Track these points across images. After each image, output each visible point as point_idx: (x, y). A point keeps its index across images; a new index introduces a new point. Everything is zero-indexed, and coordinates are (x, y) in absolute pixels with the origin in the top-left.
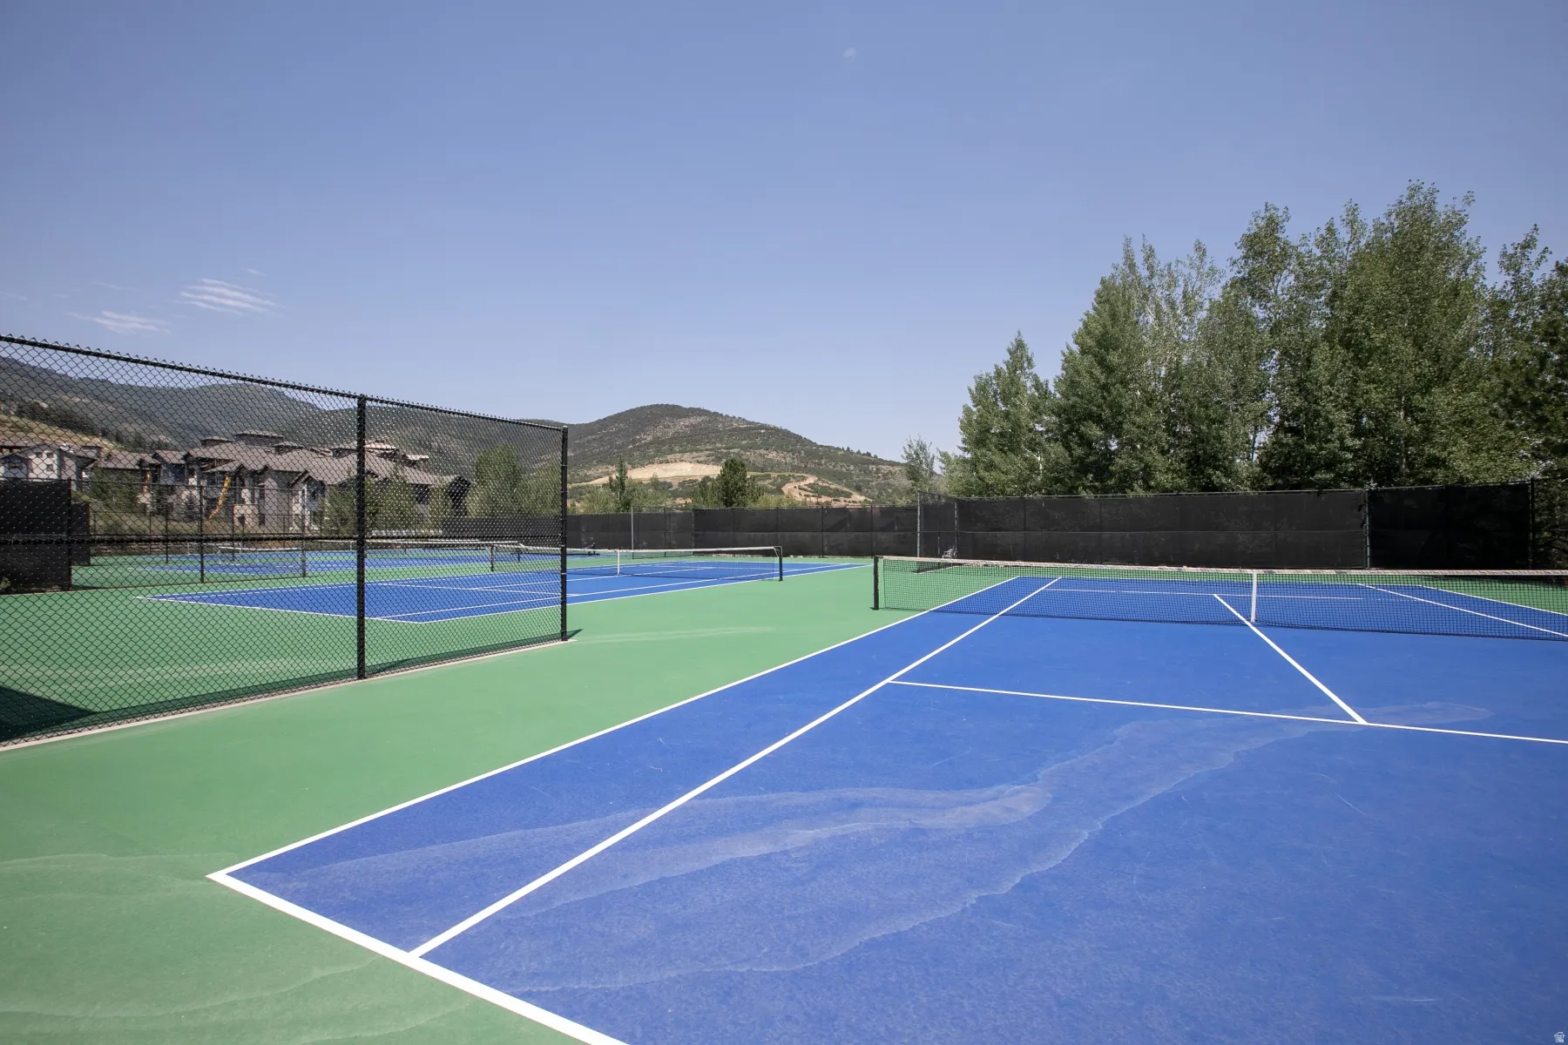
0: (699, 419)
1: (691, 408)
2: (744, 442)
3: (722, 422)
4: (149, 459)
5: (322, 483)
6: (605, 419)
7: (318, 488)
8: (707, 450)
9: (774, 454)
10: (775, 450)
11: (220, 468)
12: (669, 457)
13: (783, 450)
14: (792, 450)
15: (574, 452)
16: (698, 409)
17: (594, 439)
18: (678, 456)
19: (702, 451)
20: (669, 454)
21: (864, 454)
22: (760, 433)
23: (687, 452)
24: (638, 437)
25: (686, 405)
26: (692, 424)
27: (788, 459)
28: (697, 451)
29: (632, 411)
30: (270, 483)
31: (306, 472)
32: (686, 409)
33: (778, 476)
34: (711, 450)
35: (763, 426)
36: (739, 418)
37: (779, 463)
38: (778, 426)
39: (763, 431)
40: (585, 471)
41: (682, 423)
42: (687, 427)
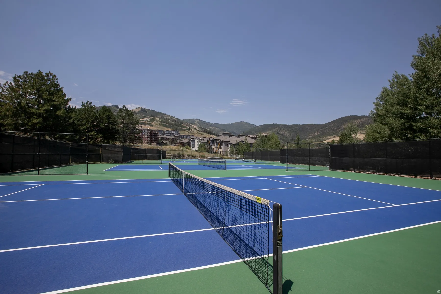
0: (364, 119)
1: (361, 116)
6: (330, 122)
7: (231, 145)
8: (366, 129)
11: (218, 141)
15: (320, 133)
17: (327, 129)
19: (364, 130)
24: (341, 127)
25: (359, 115)
26: (362, 121)
28: (362, 130)
29: (339, 118)
30: (224, 144)
40: (322, 138)
41: (358, 121)
42: (360, 122)
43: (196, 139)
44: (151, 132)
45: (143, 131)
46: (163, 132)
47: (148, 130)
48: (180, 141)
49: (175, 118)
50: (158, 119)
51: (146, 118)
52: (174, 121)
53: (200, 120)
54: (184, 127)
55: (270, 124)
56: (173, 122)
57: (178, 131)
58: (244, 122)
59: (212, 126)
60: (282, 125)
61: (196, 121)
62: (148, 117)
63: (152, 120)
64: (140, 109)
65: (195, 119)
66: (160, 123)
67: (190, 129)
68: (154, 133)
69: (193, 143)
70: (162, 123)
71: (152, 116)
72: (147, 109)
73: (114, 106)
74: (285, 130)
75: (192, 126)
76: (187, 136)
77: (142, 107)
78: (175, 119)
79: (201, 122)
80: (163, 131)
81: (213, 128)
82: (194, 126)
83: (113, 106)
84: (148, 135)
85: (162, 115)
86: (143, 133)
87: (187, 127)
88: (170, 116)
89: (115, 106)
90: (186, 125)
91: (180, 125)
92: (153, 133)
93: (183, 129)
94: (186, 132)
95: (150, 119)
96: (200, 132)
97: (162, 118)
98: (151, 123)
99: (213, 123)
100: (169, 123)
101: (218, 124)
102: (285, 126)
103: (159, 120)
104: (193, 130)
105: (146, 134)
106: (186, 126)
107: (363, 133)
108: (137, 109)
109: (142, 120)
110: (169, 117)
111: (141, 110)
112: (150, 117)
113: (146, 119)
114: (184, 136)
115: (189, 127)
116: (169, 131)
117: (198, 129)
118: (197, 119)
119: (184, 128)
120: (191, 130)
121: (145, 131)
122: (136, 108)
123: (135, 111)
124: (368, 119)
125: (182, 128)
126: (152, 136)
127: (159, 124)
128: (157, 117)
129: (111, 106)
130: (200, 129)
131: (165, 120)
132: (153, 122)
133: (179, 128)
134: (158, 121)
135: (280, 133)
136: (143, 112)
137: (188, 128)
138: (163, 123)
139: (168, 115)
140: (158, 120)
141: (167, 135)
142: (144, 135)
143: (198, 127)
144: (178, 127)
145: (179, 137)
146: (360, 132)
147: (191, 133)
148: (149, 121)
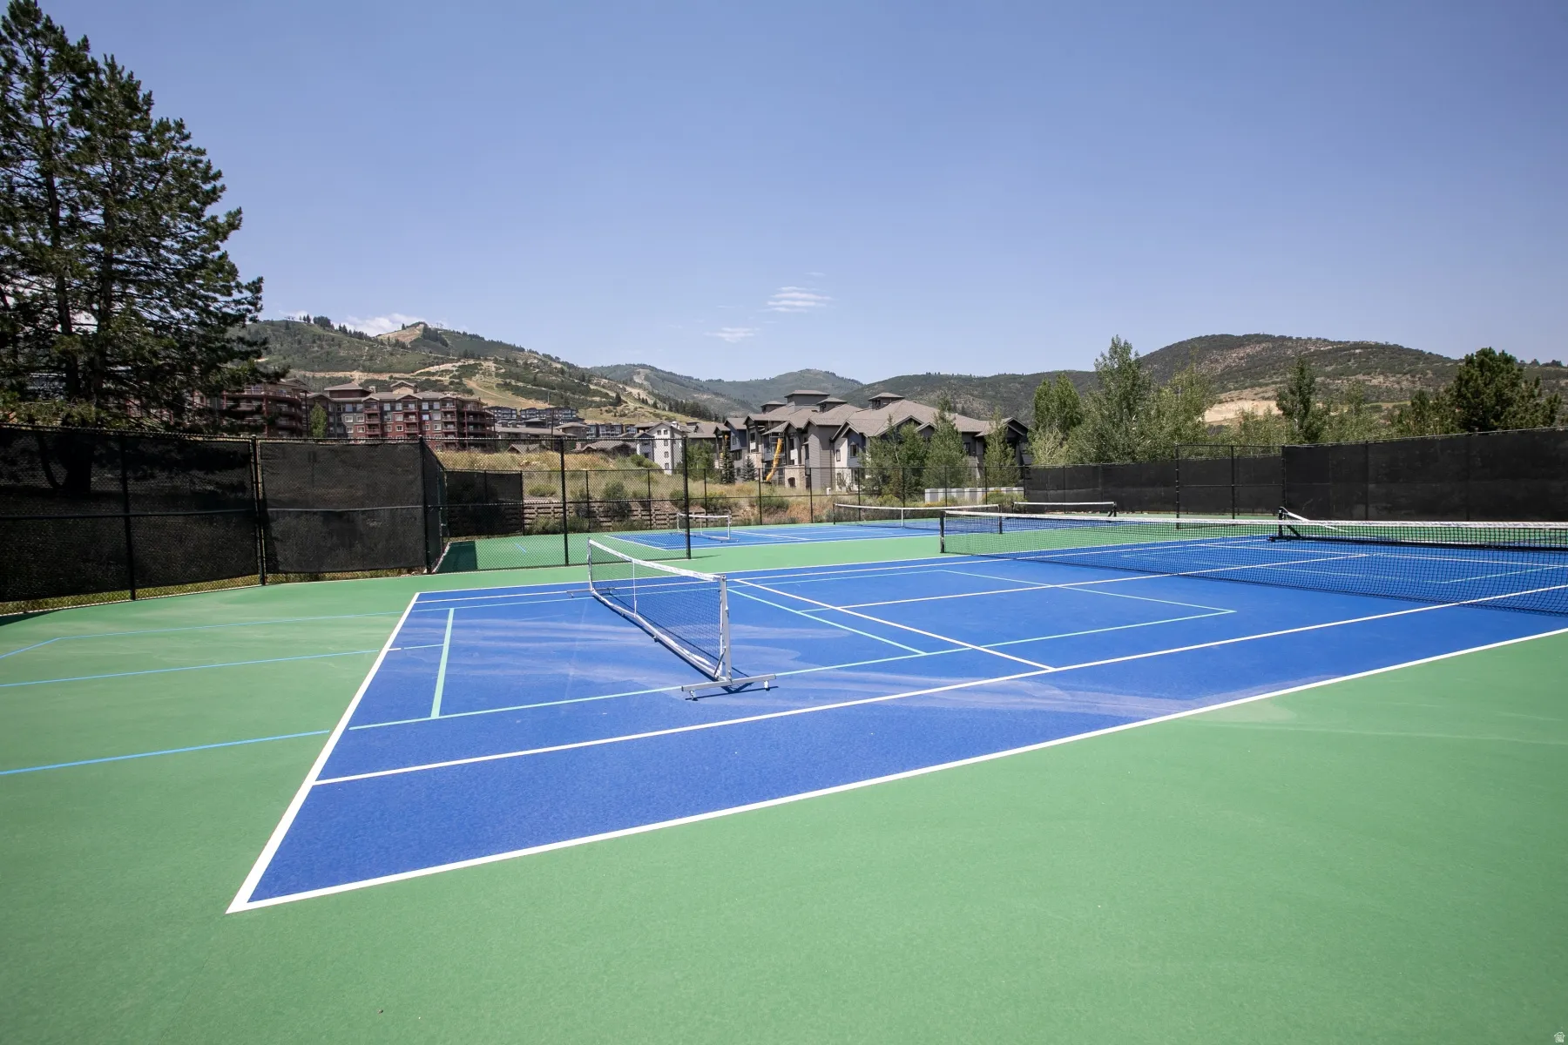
0: (1259, 347)
2: (1329, 369)
3: (1290, 347)
4: (723, 428)
5: (862, 434)
7: (858, 442)
8: (1273, 383)
9: (1381, 379)
10: (1382, 373)
11: (773, 430)
12: (1222, 396)
13: (1394, 373)
14: (1410, 372)
16: (1257, 336)
18: (1235, 394)
19: (1267, 385)
20: (1221, 393)
21: (1547, 365)
22: (1354, 354)
23: (1246, 388)
26: (1248, 354)
27: (1405, 384)
28: (1260, 385)
29: (1168, 348)
30: (813, 441)
31: (847, 424)
32: (1238, 338)
33: (1394, 407)
34: (1281, 382)
35: (1356, 345)
36: (1318, 339)
37: (1388, 390)
38: (1382, 341)
39: (1357, 351)
41: (1234, 355)
42: (1242, 358)
43: (659, 432)
44: (457, 406)
45: (425, 406)
46: (515, 416)
47: (444, 401)
48: (589, 445)
49: (559, 362)
50: (490, 365)
51: (443, 363)
52: (552, 371)
53: (653, 369)
54: (596, 393)
55: (916, 377)
56: (554, 378)
57: (572, 410)
58: (819, 373)
59: (701, 389)
60: (959, 378)
61: (639, 373)
62: (451, 361)
63: (468, 371)
64: (418, 332)
65: (634, 365)
66: (500, 381)
67: (618, 401)
68: (475, 414)
69: (647, 449)
70: (508, 381)
71: (466, 356)
72: (446, 332)
73: (312, 322)
74: (972, 395)
75: (625, 390)
76: (612, 427)
77: (426, 325)
78: (559, 366)
79: (658, 378)
80: (514, 412)
81: (705, 397)
82: (635, 391)
83: (307, 319)
84: (446, 424)
85: (506, 354)
86: (426, 412)
87: (607, 394)
88: (539, 357)
89: (315, 319)
90: (603, 387)
91: (579, 385)
92: (469, 413)
93: (592, 402)
94: (605, 414)
95: (460, 367)
96: (658, 411)
97: (507, 361)
98: (465, 381)
99: (704, 378)
100: (535, 379)
101: (720, 380)
102: (967, 381)
103: (497, 369)
104: (632, 405)
105: (437, 417)
106: (605, 391)
107: (1266, 395)
108: (405, 332)
109: (429, 373)
110: (535, 358)
111: (423, 336)
112: (459, 360)
113: (442, 367)
114: (597, 426)
115: (614, 395)
116: (540, 412)
117: (651, 402)
118: (643, 366)
119: (597, 399)
120: (625, 405)
121: (431, 407)
122: (404, 328)
123: (400, 339)
124: (1271, 346)
125: (589, 399)
126: (463, 425)
127: (498, 385)
128: (486, 360)
129: (297, 320)
130: (658, 401)
131: (518, 370)
132: (473, 378)
133: (577, 397)
134: (493, 374)
135: (955, 407)
136: (433, 343)
137: (612, 397)
138: (513, 383)
139: (530, 351)
140: (494, 369)
141: (529, 425)
142: (427, 424)
143: (649, 393)
144: (571, 395)
145: (580, 427)
146: (1256, 394)
147: (625, 415)
148: (455, 375)
